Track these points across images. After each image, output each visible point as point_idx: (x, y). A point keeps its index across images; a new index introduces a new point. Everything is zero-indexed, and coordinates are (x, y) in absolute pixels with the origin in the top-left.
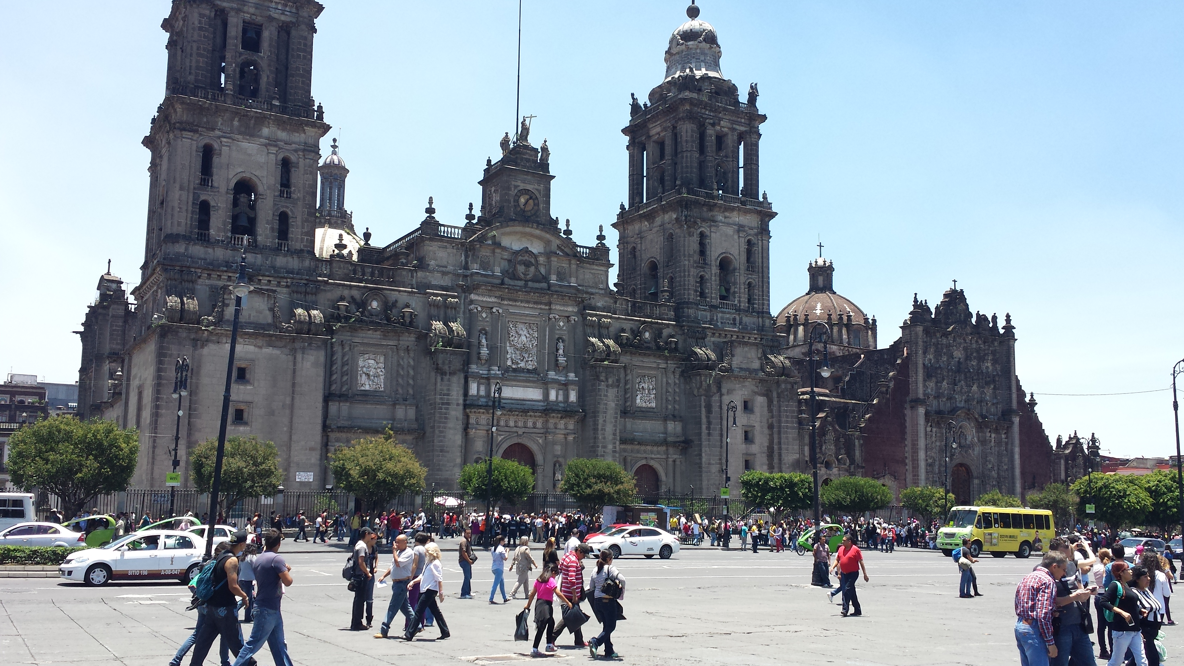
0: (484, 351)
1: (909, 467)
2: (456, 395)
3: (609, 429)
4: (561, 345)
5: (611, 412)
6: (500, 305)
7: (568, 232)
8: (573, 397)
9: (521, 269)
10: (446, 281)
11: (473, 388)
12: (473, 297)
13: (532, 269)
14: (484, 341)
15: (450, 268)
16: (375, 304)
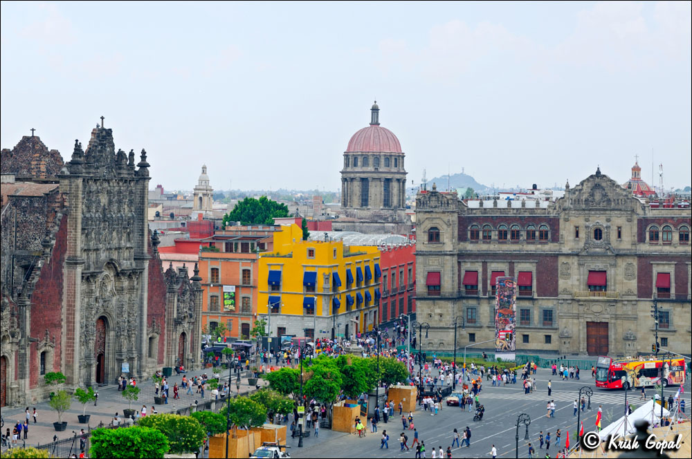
1: (64, 330)
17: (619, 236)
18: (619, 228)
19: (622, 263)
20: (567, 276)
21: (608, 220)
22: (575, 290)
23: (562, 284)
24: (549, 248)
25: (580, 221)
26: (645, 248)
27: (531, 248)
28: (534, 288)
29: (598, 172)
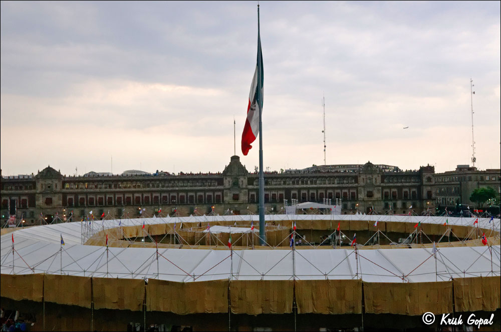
17: (56, 187)
18: (56, 184)
19: (57, 196)
20: (38, 200)
21: (52, 182)
22: (41, 205)
23: (37, 203)
24: (33, 191)
25: (43, 182)
26: (64, 190)
27: (27, 191)
28: (27, 205)
29: (49, 167)
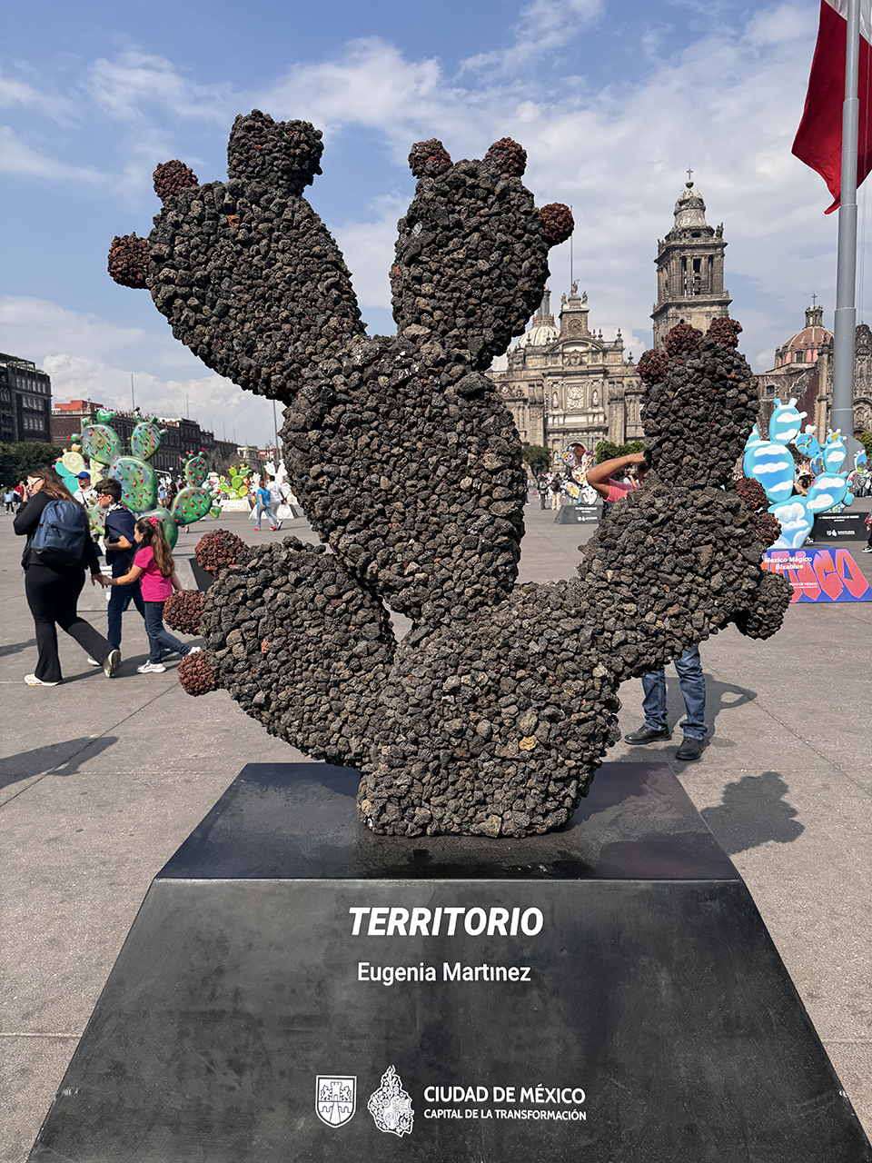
0: (555, 403)
2: (540, 424)
3: (618, 432)
4: (595, 394)
5: (618, 425)
6: (562, 380)
7: (600, 336)
8: (602, 418)
9: (573, 360)
10: (537, 373)
11: (550, 420)
12: (549, 378)
13: (579, 359)
14: (555, 398)
15: (539, 366)
16: (504, 388)
